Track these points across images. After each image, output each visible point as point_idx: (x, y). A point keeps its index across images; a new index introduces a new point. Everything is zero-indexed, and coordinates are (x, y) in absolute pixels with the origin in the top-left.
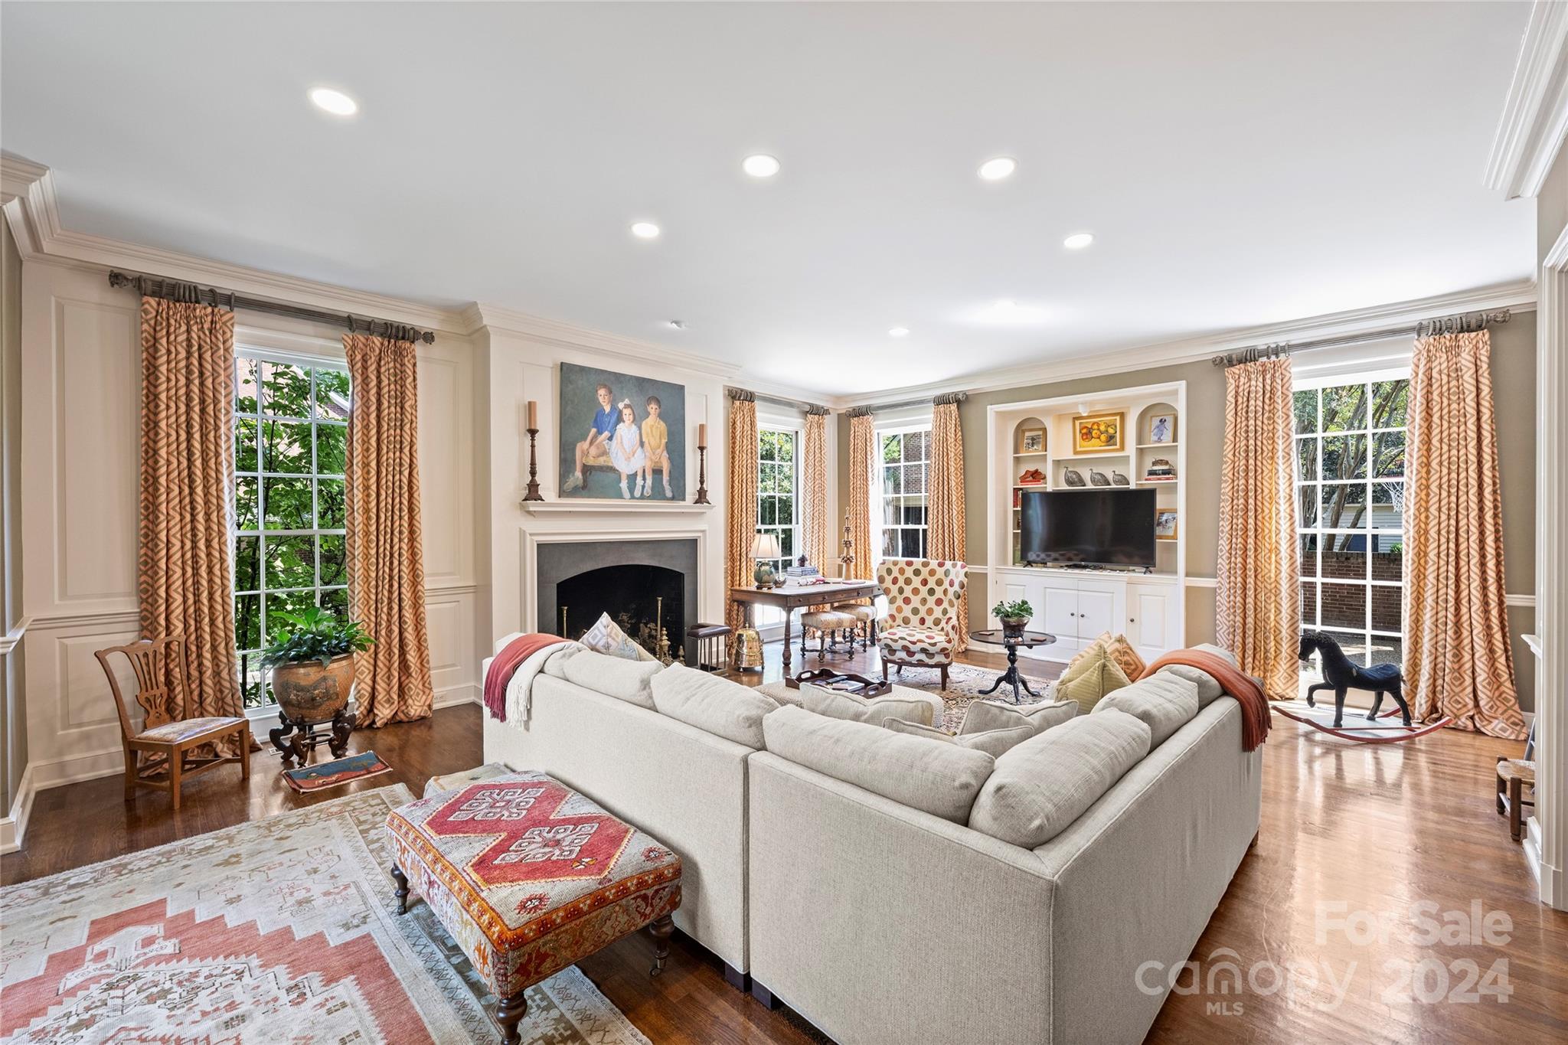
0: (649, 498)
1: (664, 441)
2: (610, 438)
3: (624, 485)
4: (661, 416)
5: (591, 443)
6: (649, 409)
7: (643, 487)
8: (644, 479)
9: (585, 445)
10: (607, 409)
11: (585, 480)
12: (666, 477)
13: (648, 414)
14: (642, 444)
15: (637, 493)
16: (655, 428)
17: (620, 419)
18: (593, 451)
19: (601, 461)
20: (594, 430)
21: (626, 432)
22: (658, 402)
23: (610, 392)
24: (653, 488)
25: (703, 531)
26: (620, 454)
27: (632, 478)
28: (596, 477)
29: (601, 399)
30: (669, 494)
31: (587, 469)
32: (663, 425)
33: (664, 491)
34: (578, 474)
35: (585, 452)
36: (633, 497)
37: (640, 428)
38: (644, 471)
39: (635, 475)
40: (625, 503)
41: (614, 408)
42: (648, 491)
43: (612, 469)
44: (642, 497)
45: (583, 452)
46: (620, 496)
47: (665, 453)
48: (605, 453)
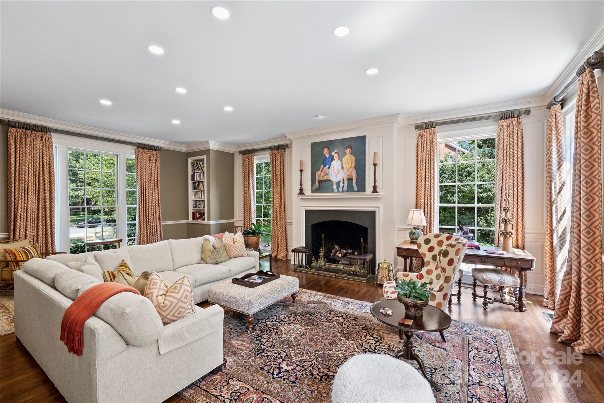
0: (346, 191)
1: (353, 165)
2: (329, 168)
3: (335, 186)
4: (352, 154)
5: (321, 171)
6: (346, 152)
7: (343, 187)
8: (344, 183)
9: (319, 172)
10: (328, 156)
11: (319, 186)
12: (354, 182)
13: (346, 154)
14: (343, 168)
15: (340, 190)
16: (349, 159)
17: (333, 159)
18: (322, 174)
19: (325, 178)
20: (322, 166)
21: (336, 164)
22: (351, 147)
23: (329, 149)
24: (348, 187)
25: (378, 207)
26: (333, 174)
27: (338, 183)
28: (324, 184)
29: (325, 153)
30: (356, 189)
31: (320, 182)
32: (353, 157)
33: (353, 188)
34: (317, 184)
35: (320, 176)
36: (338, 192)
37: (342, 161)
38: (344, 180)
39: (340, 182)
40: (335, 194)
41: (330, 155)
42: (345, 188)
43: (330, 181)
44: (343, 191)
45: (318, 175)
46: (333, 192)
47: (354, 171)
48: (327, 174)
